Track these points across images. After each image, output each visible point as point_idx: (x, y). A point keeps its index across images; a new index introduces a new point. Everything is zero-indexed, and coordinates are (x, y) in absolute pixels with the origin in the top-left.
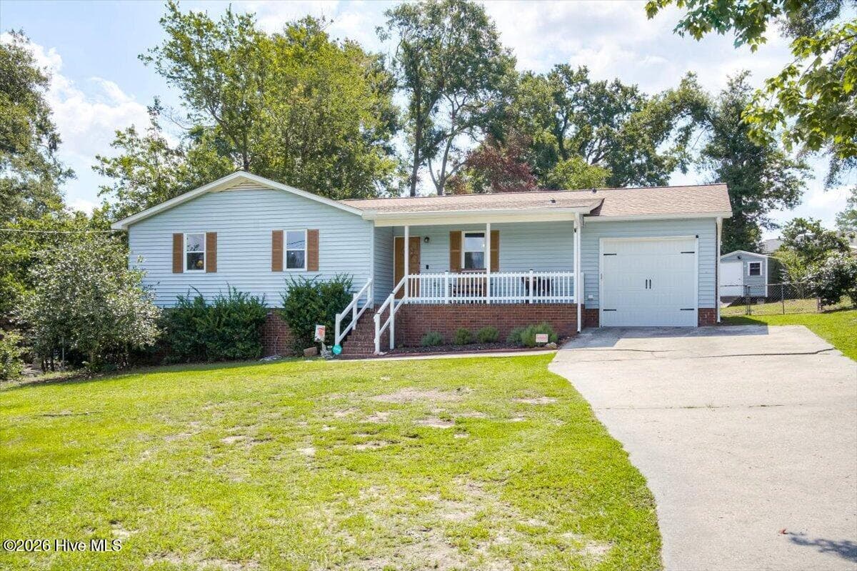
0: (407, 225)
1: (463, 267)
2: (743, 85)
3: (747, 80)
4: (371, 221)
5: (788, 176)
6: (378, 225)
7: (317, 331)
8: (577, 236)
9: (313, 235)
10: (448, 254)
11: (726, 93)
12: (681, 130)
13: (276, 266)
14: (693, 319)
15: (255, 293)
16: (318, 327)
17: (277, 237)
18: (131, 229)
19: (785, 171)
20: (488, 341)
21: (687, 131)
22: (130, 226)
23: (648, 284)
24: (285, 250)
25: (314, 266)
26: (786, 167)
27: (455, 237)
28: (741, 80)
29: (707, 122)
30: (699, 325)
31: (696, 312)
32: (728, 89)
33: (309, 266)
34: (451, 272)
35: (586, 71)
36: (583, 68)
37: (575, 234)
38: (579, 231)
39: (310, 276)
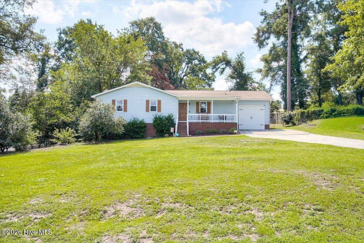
0: (188, 99)
1: (200, 112)
2: (242, 56)
3: (243, 55)
4: (178, 98)
5: (254, 86)
6: (180, 99)
7: (171, 129)
8: (237, 105)
9: (159, 102)
10: (196, 108)
11: (237, 58)
12: (221, 69)
13: (147, 110)
14: (263, 128)
15: (140, 119)
16: (171, 128)
17: (148, 102)
18: (97, 97)
19: (253, 84)
20: (214, 133)
21: (224, 69)
22: (96, 97)
23: (251, 118)
24: (150, 106)
25: (159, 110)
26: (253, 83)
27: (198, 103)
28: (241, 55)
29: (231, 67)
30: (265, 129)
31: (264, 126)
32: (237, 57)
33: (158, 110)
34: (197, 113)
35: (182, 45)
36: (181, 43)
37: (237, 104)
38: (237, 103)
39: (159, 114)
